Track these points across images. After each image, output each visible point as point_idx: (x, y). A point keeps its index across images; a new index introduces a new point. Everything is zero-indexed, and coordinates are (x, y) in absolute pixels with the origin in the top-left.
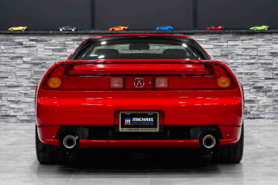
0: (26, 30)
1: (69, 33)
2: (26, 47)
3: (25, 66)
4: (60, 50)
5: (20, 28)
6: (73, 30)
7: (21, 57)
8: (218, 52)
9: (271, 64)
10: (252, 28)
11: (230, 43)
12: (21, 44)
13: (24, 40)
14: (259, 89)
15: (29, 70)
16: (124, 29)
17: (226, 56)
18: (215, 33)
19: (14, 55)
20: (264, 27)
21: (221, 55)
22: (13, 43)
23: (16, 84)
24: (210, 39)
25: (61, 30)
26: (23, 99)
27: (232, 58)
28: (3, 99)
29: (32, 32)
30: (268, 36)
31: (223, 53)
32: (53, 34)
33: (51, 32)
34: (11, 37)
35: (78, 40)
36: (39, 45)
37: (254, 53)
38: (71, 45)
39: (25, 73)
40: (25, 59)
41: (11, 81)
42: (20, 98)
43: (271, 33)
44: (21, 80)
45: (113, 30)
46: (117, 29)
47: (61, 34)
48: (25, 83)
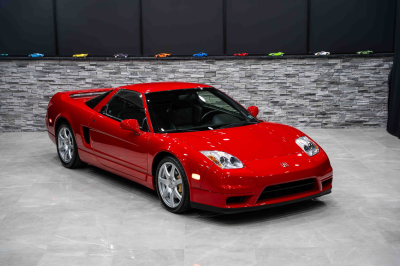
0: (87, 56)
1: (123, 59)
2: (88, 70)
3: (88, 86)
4: (115, 73)
5: (82, 55)
6: (126, 57)
7: (84, 79)
8: (243, 73)
9: (285, 83)
10: (271, 54)
11: (253, 67)
12: (83, 68)
13: (86, 65)
14: (276, 103)
16: (167, 56)
17: (249, 77)
18: (241, 59)
19: (77, 77)
20: (280, 54)
21: (246, 77)
22: (76, 68)
24: (237, 64)
25: (116, 57)
29: (92, 58)
30: (283, 61)
31: (247, 74)
32: (109, 60)
33: (108, 58)
34: (75, 62)
35: (129, 65)
36: (98, 69)
37: (272, 74)
38: (124, 69)
40: (87, 81)
43: (286, 59)
45: (158, 56)
46: (161, 56)
47: (116, 60)
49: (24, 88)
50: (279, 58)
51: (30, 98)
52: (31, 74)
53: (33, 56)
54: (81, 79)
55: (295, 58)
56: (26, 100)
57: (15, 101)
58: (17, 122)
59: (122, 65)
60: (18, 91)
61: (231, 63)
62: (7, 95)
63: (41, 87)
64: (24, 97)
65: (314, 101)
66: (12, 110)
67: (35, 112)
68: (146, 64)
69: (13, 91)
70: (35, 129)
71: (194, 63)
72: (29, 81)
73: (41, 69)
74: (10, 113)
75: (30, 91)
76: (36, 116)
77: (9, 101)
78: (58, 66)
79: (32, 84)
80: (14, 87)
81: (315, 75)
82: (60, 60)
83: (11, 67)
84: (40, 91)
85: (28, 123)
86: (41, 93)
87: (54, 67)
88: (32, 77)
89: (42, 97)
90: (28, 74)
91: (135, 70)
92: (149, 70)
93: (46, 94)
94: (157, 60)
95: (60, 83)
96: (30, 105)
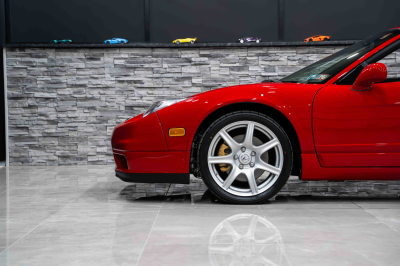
0: (195, 42)
1: (252, 46)
2: (196, 65)
3: (195, 90)
4: (239, 69)
5: (188, 40)
6: (258, 41)
7: (190, 78)
12: (189, 61)
13: (193, 55)
16: (326, 39)
19: (179, 75)
22: (179, 60)
25: (242, 41)
29: (205, 45)
32: (231, 47)
33: (229, 44)
34: (176, 51)
35: (263, 55)
36: (213, 62)
38: (254, 61)
40: (194, 81)
45: (311, 40)
46: (315, 39)
47: (241, 47)
49: (95, 93)
51: (104, 109)
52: (107, 70)
53: (112, 41)
54: (184, 79)
56: (97, 113)
57: (79, 114)
58: (82, 149)
59: (252, 55)
60: (86, 99)
62: (68, 105)
63: (121, 92)
64: (93, 108)
66: (74, 129)
68: (291, 53)
69: (77, 99)
72: (104, 83)
73: (122, 62)
74: (72, 134)
75: (103, 98)
77: (70, 115)
78: (149, 59)
79: (107, 88)
80: (79, 92)
82: (152, 48)
83: (75, 60)
84: (120, 99)
85: (99, 150)
86: (121, 101)
87: (142, 59)
88: (108, 76)
89: (123, 108)
90: (102, 71)
91: (272, 63)
92: (294, 63)
93: (130, 102)
94: (308, 46)
95: (152, 85)
96: (102, 120)
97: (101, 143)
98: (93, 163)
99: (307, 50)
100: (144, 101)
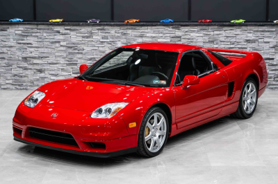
0: (63, 21)
1: (94, 24)
2: (63, 34)
3: (62, 48)
4: (87, 37)
5: (58, 20)
6: (98, 22)
7: (59, 42)
8: (207, 39)
9: (246, 48)
10: (232, 21)
11: (216, 32)
12: (58, 32)
13: (61, 29)
15: (65, 51)
16: (136, 22)
17: (212, 42)
18: (205, 25)
19: (53, 40)
20: (241, 21)
21: (209, 42)
22: (52, 32)
23: (55, 62)
24: (201, 30)
25: (89, 22)
26: (60, 73)
27: (217, 44)
28: (46, 72)
29: (67, 23)
30: (244, 28)
31: (211, 39)
32: (82, 25)
33: (81, 23)
34: (51, 27)
35: (101, 30)
36: (72, 33)
37: (233, 40)
38: (96, 33)
39: (62, 54)
40: (62, 43)
41: (51, 60)
42: (58, 72)
43: (247, 25)
44: (59, 59)
45: (128, 22)
46: (131, 21)
47: (88, 25)
48: (62, 61)
49: (4, 50)
50: (240, 25)
51: (10, 59)
52: (11, 37)
53: (14, 20)
54: (56, 42)
55: (256, 25)
56: (6, 61)
59: (94, 29)
61: (196, 29)
63: (19, 49)
64: (4, 58)
65: (273, 65)
67: (14, 72)
68: (117, 29)
70: (13, 87)
71: (161, 29)
72: (10, 44)
73: (20, 32)
75: (9, 53)
76: (15, 75)
78: (36, 30)
79: (11, 47)
81: (273, 41)
82: (37, 25)
84: (19, 53)
85: (7, 82)
86: (19, 54)
87: (31, 31)
88: (12, 40)
89: (21, 59)
90: (8, 37)
91: (107, 35)
92: (119, 35)
93: (24, 55)
94: (127, 25)
95: (37, 46)
96: (9, 65)
97: (9, 78)
98: (4, 89)
99: (126, 28)
100: (33, 55)
